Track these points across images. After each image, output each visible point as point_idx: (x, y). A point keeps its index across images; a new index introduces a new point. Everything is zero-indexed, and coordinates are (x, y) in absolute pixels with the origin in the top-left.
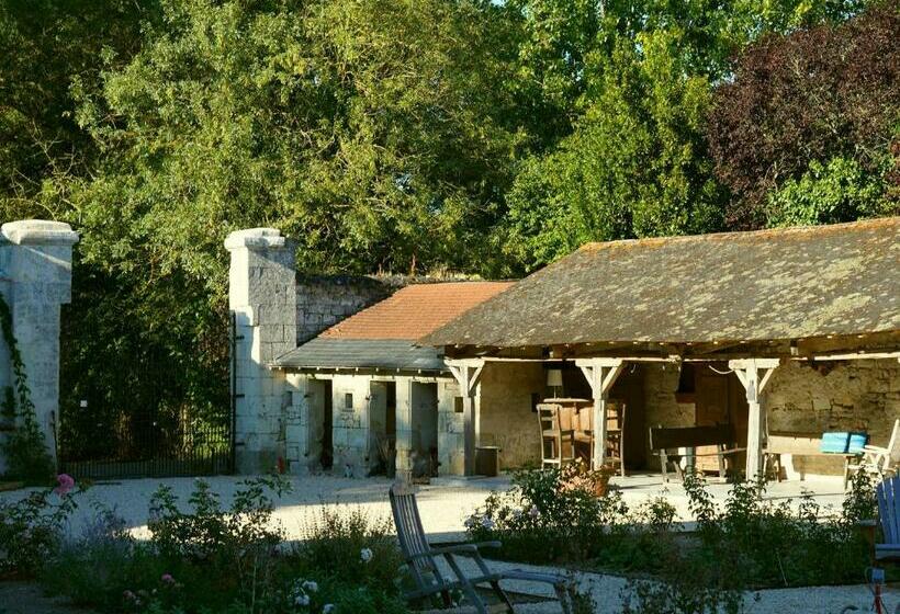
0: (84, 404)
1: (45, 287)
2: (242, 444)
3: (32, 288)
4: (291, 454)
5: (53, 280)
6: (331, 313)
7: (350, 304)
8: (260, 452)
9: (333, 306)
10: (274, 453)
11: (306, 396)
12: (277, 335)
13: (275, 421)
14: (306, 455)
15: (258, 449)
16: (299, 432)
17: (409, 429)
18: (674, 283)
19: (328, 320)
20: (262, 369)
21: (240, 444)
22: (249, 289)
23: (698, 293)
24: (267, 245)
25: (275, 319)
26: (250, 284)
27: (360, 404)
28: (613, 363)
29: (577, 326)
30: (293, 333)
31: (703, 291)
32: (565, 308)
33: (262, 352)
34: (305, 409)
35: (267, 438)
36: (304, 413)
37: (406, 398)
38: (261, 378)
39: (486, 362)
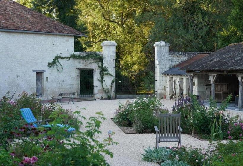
0: (120, 82)
1: (110, 56)
3: (107, 56)
4: (166, 94)
6: (178, 61)
7: (183, 59)
9: (179, 60)
10: (163, 94)
11: (169, 81)
12: (164, 67)
13: (163, 86)
14: (169, 95)
15: (159, 93)
16: (168, 90)
17: (185, 89)
18: (237, 54)
19: (177, 63)
20: (160, 74)
21: (156, 92)
22: (157, 56)
23: (238, 57)
24: (161, 45)
25: (163, 63)
26: (157, 54)
27: (177, 83)
28: (215, 75)
29: (209, 65)
30: (168, 66)
31: (240, 56)
32: (212, 60)
33: (160, 71)
34: (169, 84)
35: (161, 90)
36: (169, 85)
37: (185, 82)
38: (160, 76)
39: (194, 74)
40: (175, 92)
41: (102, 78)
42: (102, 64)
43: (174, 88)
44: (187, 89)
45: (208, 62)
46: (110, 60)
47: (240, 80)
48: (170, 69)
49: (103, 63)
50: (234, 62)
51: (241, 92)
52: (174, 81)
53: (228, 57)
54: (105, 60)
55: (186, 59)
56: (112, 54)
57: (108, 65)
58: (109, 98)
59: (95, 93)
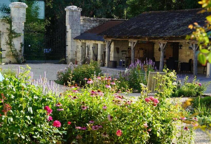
0: (29, 46)
1: (19, 18)
2: (67, 57)
3: (16, 18)
4: (78, 60)
5: (21, 16)
6: (89, 27)
7: (94, 25)
8: (71, 59)
9: (90, 25)
10: (74, 59)
11: (81, 46)
12: (75, 32)
13: (74, 52)
14: (81, 60)
15: (70, 58)
16: (79, 55)
17: (100, 55)
18: (155, 22)
19: (89, 28)
20: (72, 40)
21: (66, 57)
22: (69, 20)
23: (157, 25)
24: (73, 10)
25: (75, 28)
26: (69, 19)
27: (91, 49)
28: (136, 41)
29: (130, 32)
30: (79, 31)
31: (158, 24)
32: (130, 28)
33: (71, 35)
34: (81, 49)
35: (72, 56)
36: (80, 51)
37: (100, 48)
38: (71, 42)
39: (112, 40)
40: (88, 58)
41: (11, 41)
42: (11, 27)
43: (87, 53)
44: (101, 55)
45: (127, 29)
46: (19, 23)
47: (162, 47)
48: (81, 34)
49: (12, 25)
50: (155, 30)
51: (162, 58)
52: (87, 47)
53: (147, 25)
54: (14, 23)
55: (98, 25)
56: (22, 16)
57: (18, 27)
58: (19, 63)
59: (2, 57)
